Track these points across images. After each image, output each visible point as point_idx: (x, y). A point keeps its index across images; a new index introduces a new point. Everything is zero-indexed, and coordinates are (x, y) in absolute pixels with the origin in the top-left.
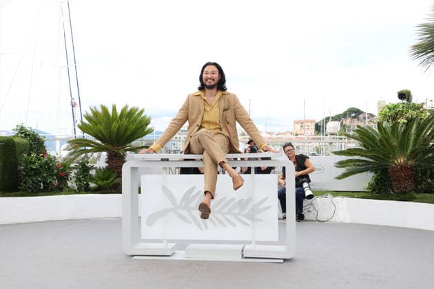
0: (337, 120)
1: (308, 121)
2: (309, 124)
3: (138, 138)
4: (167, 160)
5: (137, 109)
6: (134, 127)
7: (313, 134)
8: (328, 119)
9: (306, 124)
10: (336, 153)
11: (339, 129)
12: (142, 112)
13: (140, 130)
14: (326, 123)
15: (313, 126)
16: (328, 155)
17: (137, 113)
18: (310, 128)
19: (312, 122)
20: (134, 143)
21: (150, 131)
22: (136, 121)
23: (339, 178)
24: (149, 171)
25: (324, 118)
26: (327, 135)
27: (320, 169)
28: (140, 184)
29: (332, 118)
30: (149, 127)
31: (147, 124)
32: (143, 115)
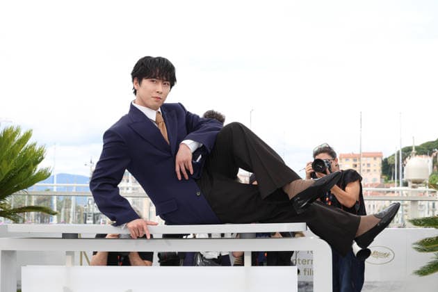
0: (426, 154)
1: (367, 155)
2: (371, 160)
3: (18, 189)
4: (75, 236)
5: (18, 131)
6: (10, 169)
7: (379, 181)
8: (407, 152)
9: (364, 160)
10: (416, 222)
11: (430, 171)
12: (28, 136)
13: (23, 174)
14: (404, 159)
15: (377, 165)
16: (404, 226)
17: (17, 138)
18: (372, 168)
19: (375, 158)
20: (11, 201)
21: (44, 176)
22: (13, 155)
23: (423, 272)
24: (38, 259)
25: (399, 149)
26: (406, 184)
27: (386, 255)
28: (19, 285)
29: (417, 148)
30: (40, 167)
31: (37, 162)
32: (29, 143)
